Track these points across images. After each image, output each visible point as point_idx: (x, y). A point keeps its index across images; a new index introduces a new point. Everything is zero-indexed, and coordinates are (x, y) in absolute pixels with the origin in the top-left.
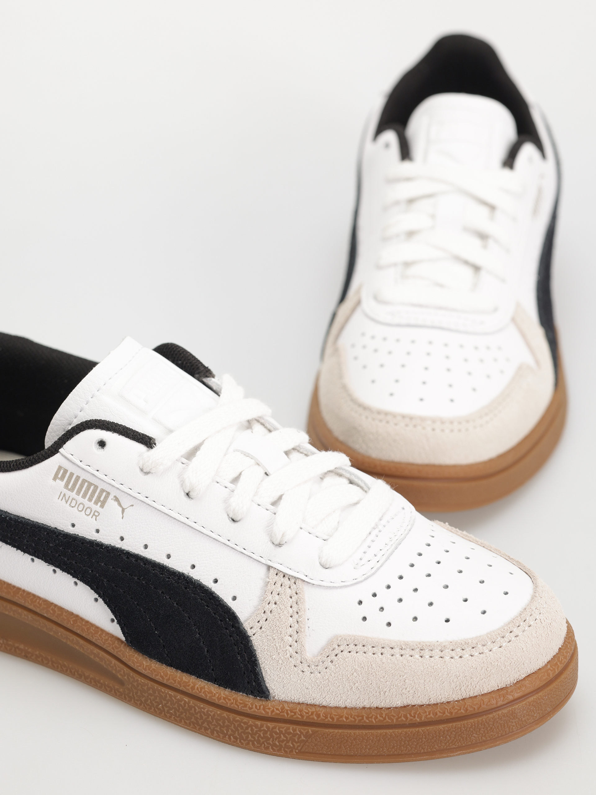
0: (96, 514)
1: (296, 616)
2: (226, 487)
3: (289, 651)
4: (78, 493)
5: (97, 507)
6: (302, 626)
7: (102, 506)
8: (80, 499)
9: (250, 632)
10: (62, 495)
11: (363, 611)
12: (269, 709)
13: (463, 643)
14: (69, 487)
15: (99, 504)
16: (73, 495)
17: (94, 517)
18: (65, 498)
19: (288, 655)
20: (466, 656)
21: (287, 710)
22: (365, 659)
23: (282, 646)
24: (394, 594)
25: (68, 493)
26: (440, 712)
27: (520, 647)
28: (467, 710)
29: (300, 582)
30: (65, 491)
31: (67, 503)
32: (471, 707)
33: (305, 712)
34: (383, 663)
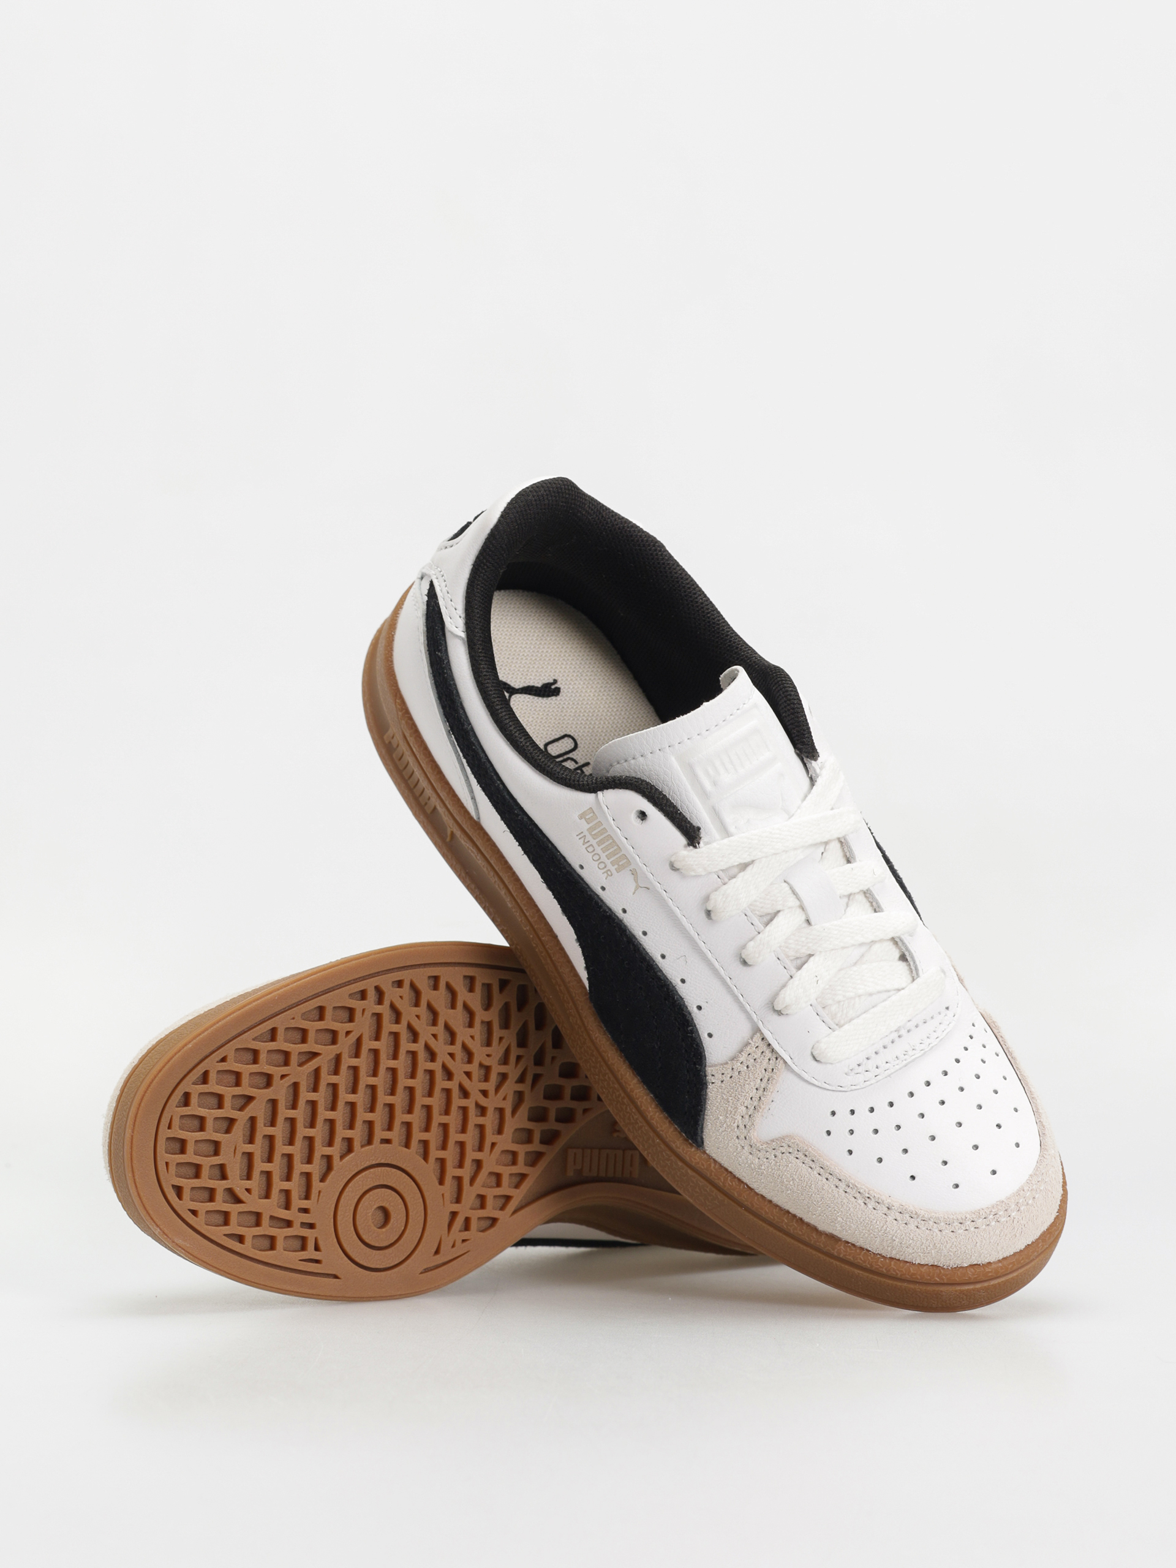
0: (609, 873)
1: (760, 1092)
2: (752, 924)
3: (738, 1122)
4: (599, 844)
5: (613, 869)
6: (762, 1107)
7: (618, 871)
8: (598, 850)
9: (709, 1078)
10: (582, 835)
11: (831, 1123)
12: (695, 1159)
13: (914, 1212)
14: (593, 833)
15: (616, 866)
16: (594, 842)
17: (606, 874)
18: (585, 839)
19: (736, 1124)
20: (912, 1226)
21: (712, 1171)
22: (808, 1174)
23: (733, 1112)
24: (873, 1121)
25: (589, 838)
26: (861, 1259)
27: (974, 1241)
28: (889, 1270)
29: (782, 1062)
30: (586, 833)
31: (583, 845)
32: (894, 1270)
33: (729, 1184)
34: (823, 1189)
